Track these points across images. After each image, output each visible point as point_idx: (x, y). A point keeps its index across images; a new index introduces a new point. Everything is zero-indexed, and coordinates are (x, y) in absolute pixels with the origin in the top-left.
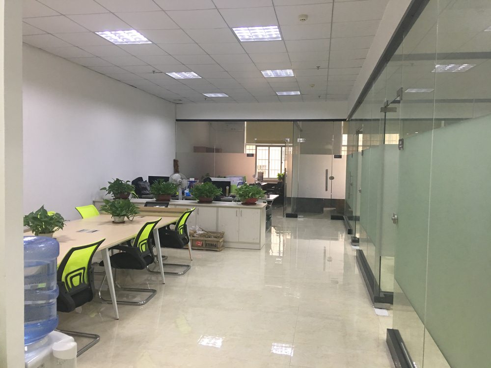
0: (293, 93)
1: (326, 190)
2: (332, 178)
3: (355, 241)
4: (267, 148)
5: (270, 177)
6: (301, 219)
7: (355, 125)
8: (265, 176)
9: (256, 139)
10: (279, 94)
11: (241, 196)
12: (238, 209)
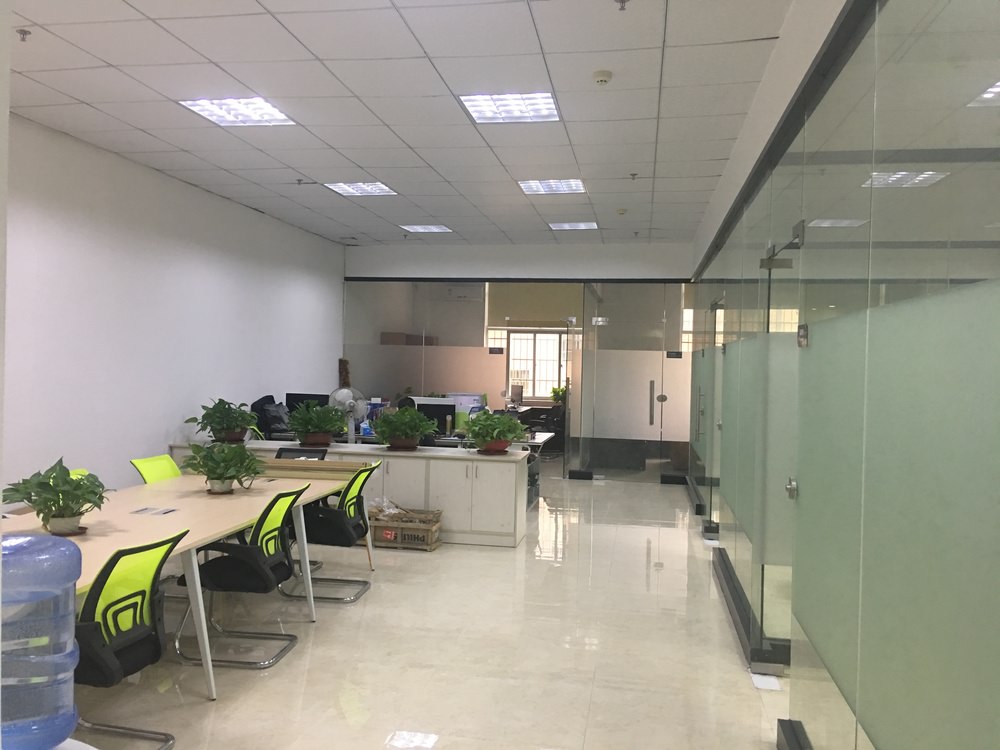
0: (582, 226)
1: (652, 423)
2: (663, 398)
3: (711, 530)
4: (531, 336)
5: (537, 395)
6: (599, 482)
7: (709, 290)
8: (527, 393)
9: (507, 318)
10: (554, 227)
11: (476, 435)
12: (470, 464)
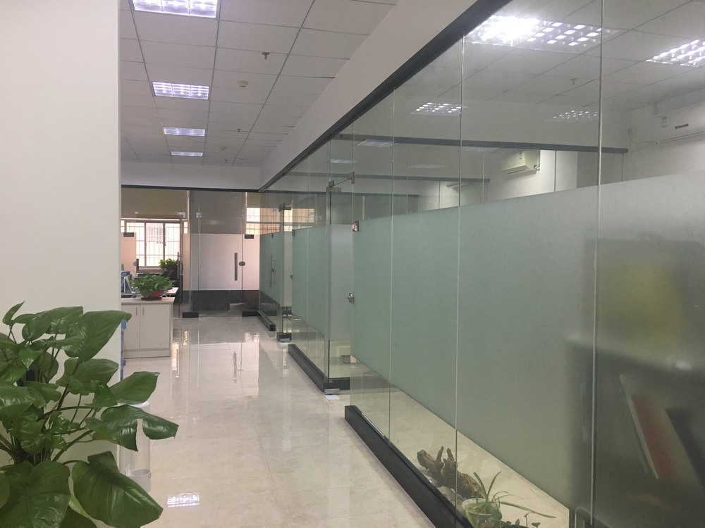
0: (193, 154)
1: (236, 279)
2: (243, 264)
3: (282, 337)
4: (143, 224)
5: (147, 265)
6: (203, 320)
8: (141, 264)
9: (137, 213)
10: (173, 153)
11: (142, 288)
12: (138, 306)
